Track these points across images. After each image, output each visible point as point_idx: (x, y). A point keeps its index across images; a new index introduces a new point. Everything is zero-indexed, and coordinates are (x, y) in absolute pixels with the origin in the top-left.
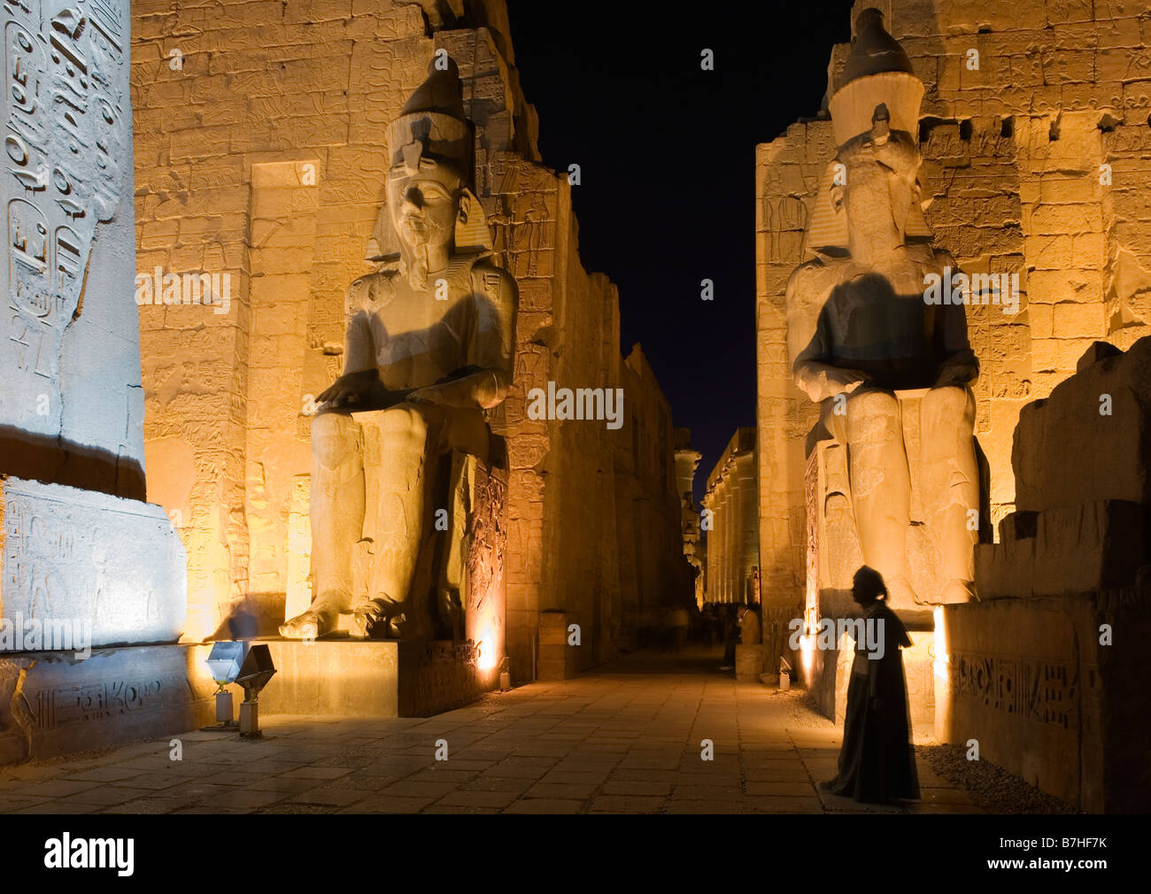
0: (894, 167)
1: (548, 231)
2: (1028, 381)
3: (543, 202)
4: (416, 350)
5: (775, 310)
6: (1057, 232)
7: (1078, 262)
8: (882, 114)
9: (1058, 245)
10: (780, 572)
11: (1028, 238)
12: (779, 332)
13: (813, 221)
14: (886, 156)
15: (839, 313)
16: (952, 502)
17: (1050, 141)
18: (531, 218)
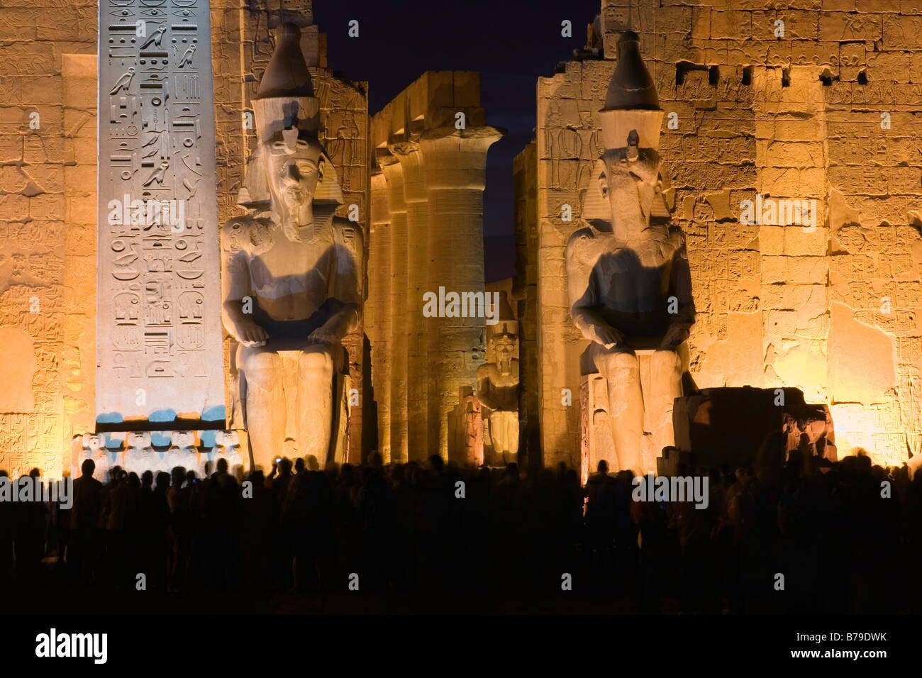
0: (642, 176)
1: (359, 150)
2: (757, 298)
3: (353, 120)
4: (295, 290)
5: (555, 230)
6: (788, 165)
7: (804, 192)
8: (634, 138)
9: (788, 176)
10: (559, 454)
11: (764, 169)
12: (558, 250)
13: (586, 199)
14: (636, 169)
15: (604, 274)
16: (667, 422)
17: (783, 86)
18: (342, 134)
